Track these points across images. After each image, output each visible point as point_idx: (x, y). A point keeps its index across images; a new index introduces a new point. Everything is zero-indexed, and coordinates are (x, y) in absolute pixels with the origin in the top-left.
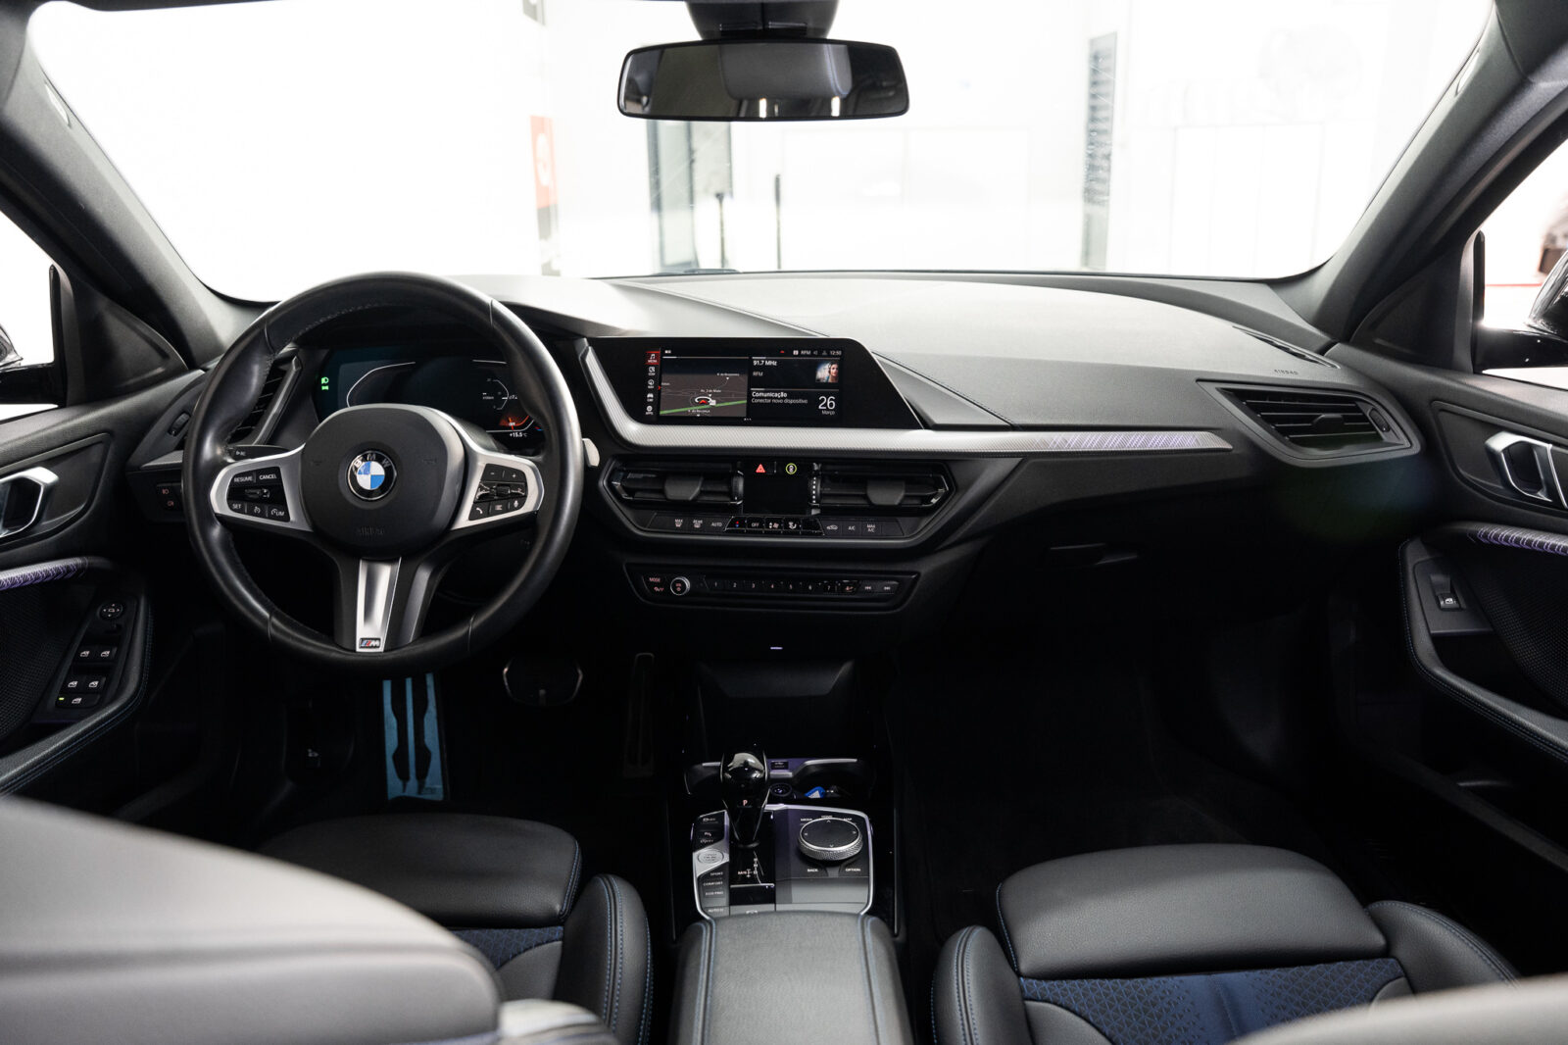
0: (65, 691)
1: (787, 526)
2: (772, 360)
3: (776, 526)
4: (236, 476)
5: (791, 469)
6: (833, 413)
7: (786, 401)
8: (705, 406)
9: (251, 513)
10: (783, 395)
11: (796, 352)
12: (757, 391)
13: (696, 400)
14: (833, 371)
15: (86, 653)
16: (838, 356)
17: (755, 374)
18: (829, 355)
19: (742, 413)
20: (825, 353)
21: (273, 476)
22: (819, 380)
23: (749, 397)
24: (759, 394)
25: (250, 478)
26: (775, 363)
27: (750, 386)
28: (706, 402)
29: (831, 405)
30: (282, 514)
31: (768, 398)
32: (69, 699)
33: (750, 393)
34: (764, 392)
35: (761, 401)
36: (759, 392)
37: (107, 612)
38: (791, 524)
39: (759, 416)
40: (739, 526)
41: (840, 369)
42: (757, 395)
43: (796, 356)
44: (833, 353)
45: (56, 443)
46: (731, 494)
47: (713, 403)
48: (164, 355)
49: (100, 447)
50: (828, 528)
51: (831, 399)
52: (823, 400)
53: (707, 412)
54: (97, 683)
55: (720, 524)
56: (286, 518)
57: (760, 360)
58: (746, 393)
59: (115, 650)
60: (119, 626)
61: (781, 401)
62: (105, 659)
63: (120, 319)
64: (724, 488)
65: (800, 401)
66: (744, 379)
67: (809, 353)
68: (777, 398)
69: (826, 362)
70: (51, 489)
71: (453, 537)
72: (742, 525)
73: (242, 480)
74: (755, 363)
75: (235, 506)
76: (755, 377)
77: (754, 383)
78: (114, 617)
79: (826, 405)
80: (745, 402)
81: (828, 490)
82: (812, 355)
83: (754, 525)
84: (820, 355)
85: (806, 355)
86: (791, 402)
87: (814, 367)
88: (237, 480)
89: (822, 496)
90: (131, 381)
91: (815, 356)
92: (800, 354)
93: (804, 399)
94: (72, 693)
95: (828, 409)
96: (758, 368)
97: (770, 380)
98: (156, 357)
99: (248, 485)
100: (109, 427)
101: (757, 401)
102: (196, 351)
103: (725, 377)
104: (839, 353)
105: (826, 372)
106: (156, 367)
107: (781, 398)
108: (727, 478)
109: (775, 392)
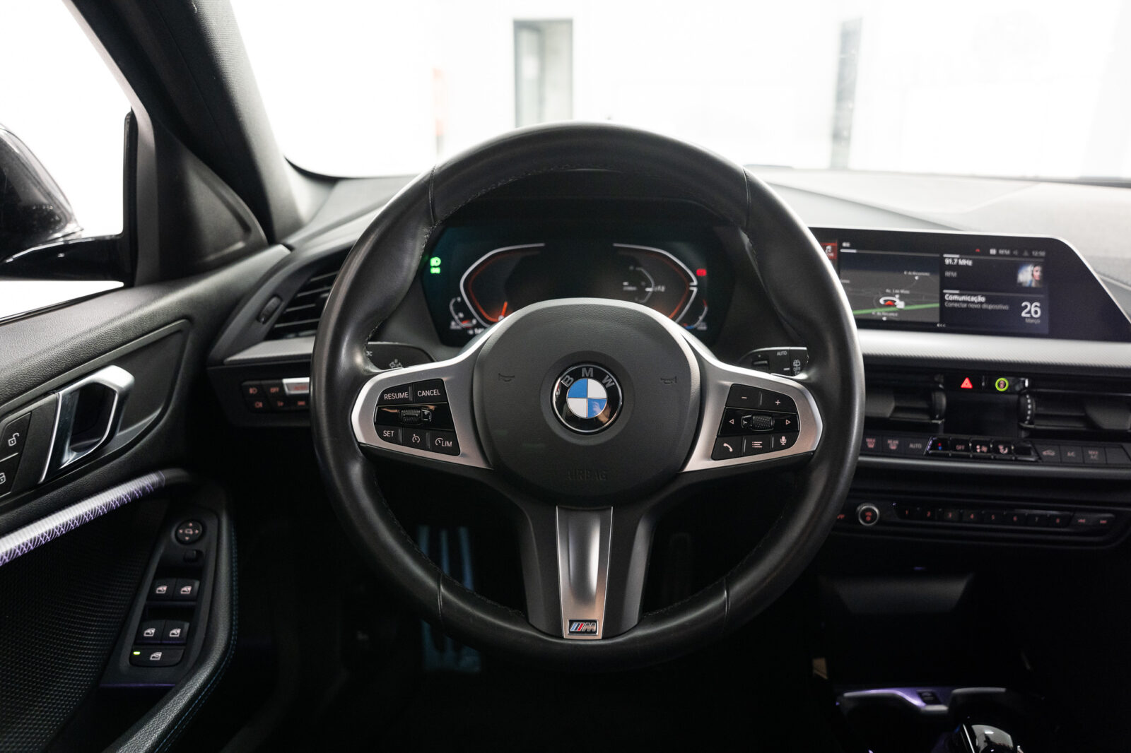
0: (140, 642)
1: (997, 451)
2: (967, 259)
3: (985, 449)
4: (386, 392)
5: (1002, 384)
6: (1039, 321)
7: (985, 306)
8: (892, 309)
9: (407, 443)
10: (981, 299)
11: (993, 252)
12: (950, 294)
13: (882, 301)
14: (1037, 274)
15: (163, 589)
16: (1041, 257)
17: (948, 274)
18: (1031, 256)
19: (935, 318)
20: (1026, 254)
21: (436, 392)
22: (1021, 284)
23: (942, 300)
24: (952, 296)
25: (404, 395)
26: (970, 263)
27: (943, 287)
28: (892, 304)
29: (1036, 312)
30: (449, 444)
31: (964, 302)
32: (146, 654)
33: (942, 295)
34: (960, 295)
35: (956, 305)
36: (953, 294)
37: (185, 535)
38: (1001, 447)
39: (954, 322)
40: (943, 449)
41: (1044, 272)
42: (952, 298)
43: (993, 255)
44: (1035, 253)
45: (131, 335)
46: (931, 412)
47: (900, 305)
48: (246, 228)
49: (179, 337)
50: (1045, 453)
51: (1036, 306)
52: (1026, 306)
53: (894, 315)
54: (179, 631)
55: (919, 446)
56: (455, 451)
57: (953, 259)
58: (938, 296)
59: (197, 584)
60: (199, 552)
61: (976, 306)
62: (185, 598)
63: (205, 181)
64: (922, 404)
65: (1001, 307)
66: (936, 279)
67: (1008, 252)
68: (973, 302)
69: (1026, 263)
70: (125, 395)
71: (683, 483)
72: (945, 448)
73: (395, 396)
74: (947, 262)
75: (387, 434)
76: (947, 278)
77: (946, 284)
78: (195, 540)
79: (1029, 312)
80: (937, 305)
81: (1042, 410)
82: (1012, 255)
83: (959, 447)
84: (1020, 255)
85: (1004, 255)
86: (990, 307)
87: (1015, 268)
88: (387, 397)
89: (1036, 416)
90: (212, 257)
91: (1014, 256)
92: (998, 254)
93: (1004, 304)
94: (148, 645)
95: (1032, 317)
96: (951, 268)
97: (965, 282)
98: (237, 230)
99: (401, 404)
100: (188, 312)
101: (951, 305)
102: (278, 223)
103: (914, 276)
104: (1042, 254)
105: (1028, 275)
106: (235, 242)
107: (978, 303)
108: (926, 393)
109: (971, 295)
